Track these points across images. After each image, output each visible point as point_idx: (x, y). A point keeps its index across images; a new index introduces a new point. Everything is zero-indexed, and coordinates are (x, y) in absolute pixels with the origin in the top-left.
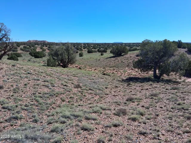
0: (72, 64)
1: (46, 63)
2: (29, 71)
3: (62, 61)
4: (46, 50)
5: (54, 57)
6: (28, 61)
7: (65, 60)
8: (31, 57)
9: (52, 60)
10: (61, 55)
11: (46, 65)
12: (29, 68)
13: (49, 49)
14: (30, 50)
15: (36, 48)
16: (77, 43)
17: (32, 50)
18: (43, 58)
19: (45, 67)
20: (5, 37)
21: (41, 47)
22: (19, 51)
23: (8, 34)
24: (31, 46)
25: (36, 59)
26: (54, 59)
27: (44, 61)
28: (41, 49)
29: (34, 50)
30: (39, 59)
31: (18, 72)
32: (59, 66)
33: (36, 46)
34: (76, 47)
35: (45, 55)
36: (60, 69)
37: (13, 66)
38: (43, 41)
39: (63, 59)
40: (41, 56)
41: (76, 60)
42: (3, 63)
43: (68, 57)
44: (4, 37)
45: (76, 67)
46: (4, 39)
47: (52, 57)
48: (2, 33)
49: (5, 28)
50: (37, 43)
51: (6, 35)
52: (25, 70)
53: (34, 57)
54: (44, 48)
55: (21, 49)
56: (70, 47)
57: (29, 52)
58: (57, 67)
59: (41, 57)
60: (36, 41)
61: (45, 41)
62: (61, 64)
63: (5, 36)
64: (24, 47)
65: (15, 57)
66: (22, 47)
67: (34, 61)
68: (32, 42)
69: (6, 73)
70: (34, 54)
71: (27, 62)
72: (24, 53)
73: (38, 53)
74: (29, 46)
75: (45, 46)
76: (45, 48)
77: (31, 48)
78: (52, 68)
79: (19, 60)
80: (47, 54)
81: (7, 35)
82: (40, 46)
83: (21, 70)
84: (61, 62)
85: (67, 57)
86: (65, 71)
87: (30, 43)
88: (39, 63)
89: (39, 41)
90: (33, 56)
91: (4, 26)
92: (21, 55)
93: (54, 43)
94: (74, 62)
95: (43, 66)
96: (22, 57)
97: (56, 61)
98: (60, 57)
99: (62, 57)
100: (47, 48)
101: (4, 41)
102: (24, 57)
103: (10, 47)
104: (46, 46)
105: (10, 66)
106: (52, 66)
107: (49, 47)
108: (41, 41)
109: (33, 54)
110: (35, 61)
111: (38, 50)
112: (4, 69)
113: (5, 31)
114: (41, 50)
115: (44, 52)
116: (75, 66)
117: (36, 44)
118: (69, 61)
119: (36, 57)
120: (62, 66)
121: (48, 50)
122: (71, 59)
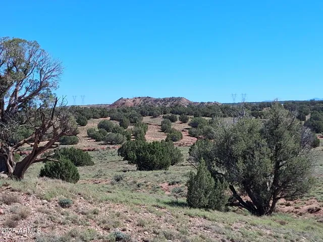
0: (292, 197)
1: (180, 191)
2: (118, 230)
3: (248, 183)
4: (184, 134)
5: (216, 169)
6: (112, 184)
7: (264, 179)
8: (125, 165)
9: (208, 181)
10: (244, 157)
11: (184, 200)
12: (118, 215)
13: (194, 130)
14: (120, 135)
15: (146, 127)
16: (312, 102)
17: (129, 138)
18: (171, 168)
19: (181, 209)
20: (42, 92)
21: (163, 122)
22: (84, 143)
23: (49, 81)
24: (127, 120)
25: (144, 173)
26: (214, 174)
27: (173, 184)
28: (163, 130)
29: (135, 135)
30: (155, 172)
31: (80, 229)
32: (236, 208)
33: (146, 119)
34: (308, 117)
35: (176, 156)
36: (241, 221)
37: (63, 204)
38: (172, 99)
39: (252, 177)
40: (164, 161)
41: (312, 181)
42: (29, 194)
43: (277, 166)
44: (35, 93)
45: (311, 211)
46: (37, 102)
47: (209, 169)
48: (30, 78)
49: (41, 57)
50: (147, 108)
51: (42, 85)
52: (104, 222)
53: (134, 167)
54: (176, 128)
55: (91, 136)
56: (285, 119)
57: (118, 147)
58: (228, 210)
59: (163, 166)
60: (146, 99)
61: (180, 99)
62: (246, 198)
63: (40, 88)
64: (100, 126)
65: (66, 164)
66: (93, 124)
67: (135, 182)
68: (130, 104)
69: (39, 234)
70: (138, 152)
71: (110, 186)
72: (99, 147)
73: (152, 148)
74: (118, 123)
75: (178, 121)
76: (177, 126)
77: (125, 127)
78: (207, 214)
79: (81, 177)
80: (185, 152)
81: (47, 85)
82: (159, 120)
83: (90, 222)
84: (246, 189)
85: (271, 167)
86: (264, 231)
87: (124, 111)
88: (155, 190)
89: (156, 101)
90: (131, 161)
91: (38, 53)
92: (90, 157)
93: (216, 104)
94: (301, 192)
95: (172, 204)
96: (93, 164)
97: (225, 182)
98: (240, 165)
99: (250, 168)
100: (186, 126)
101: (35, 106)
102: (98, 166)
103: (55, 129)
104: (184, 121)
105: (52, 206)
106: (207, 208)
107: (194, 125)
108: (164, 99)
109: (132, 154)
110: (139, 181)
111: (153, 136)
112: (29, 218)
113: (42, 70)
114: (164, 138)
115: (176, 145)
116: (306, 207)
117: (143, 114)
118: (280, 183)
119: (144, 164)
120: (248, 206)
121: (191, 134)
122: (288, 173)
